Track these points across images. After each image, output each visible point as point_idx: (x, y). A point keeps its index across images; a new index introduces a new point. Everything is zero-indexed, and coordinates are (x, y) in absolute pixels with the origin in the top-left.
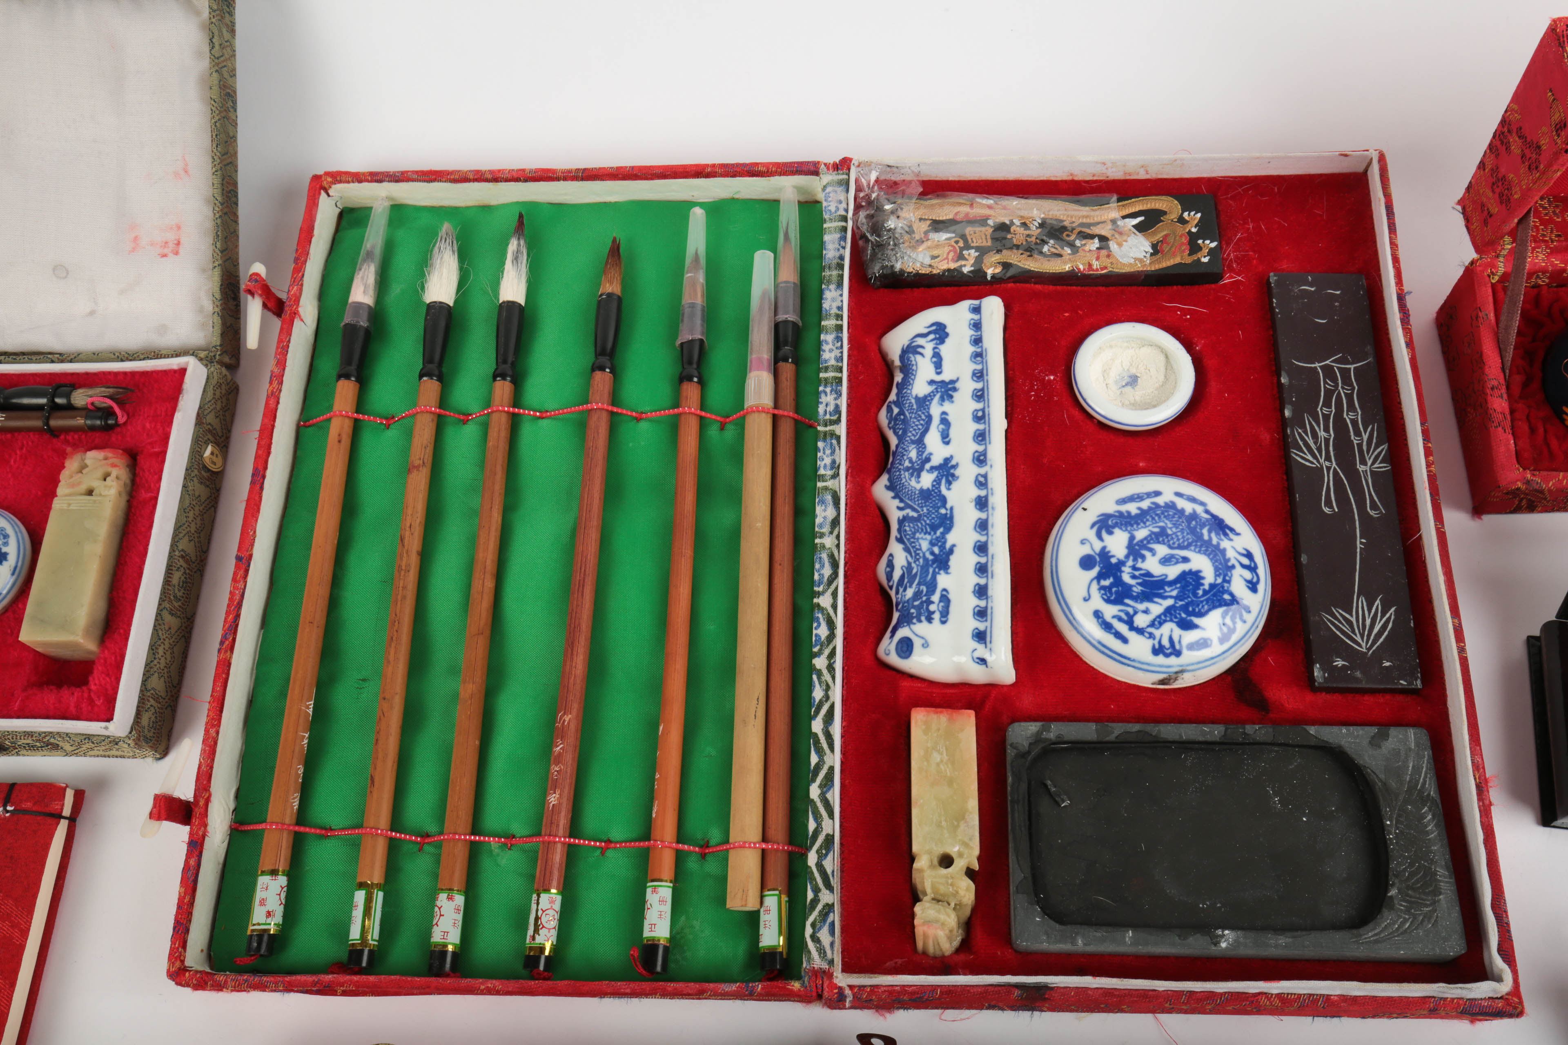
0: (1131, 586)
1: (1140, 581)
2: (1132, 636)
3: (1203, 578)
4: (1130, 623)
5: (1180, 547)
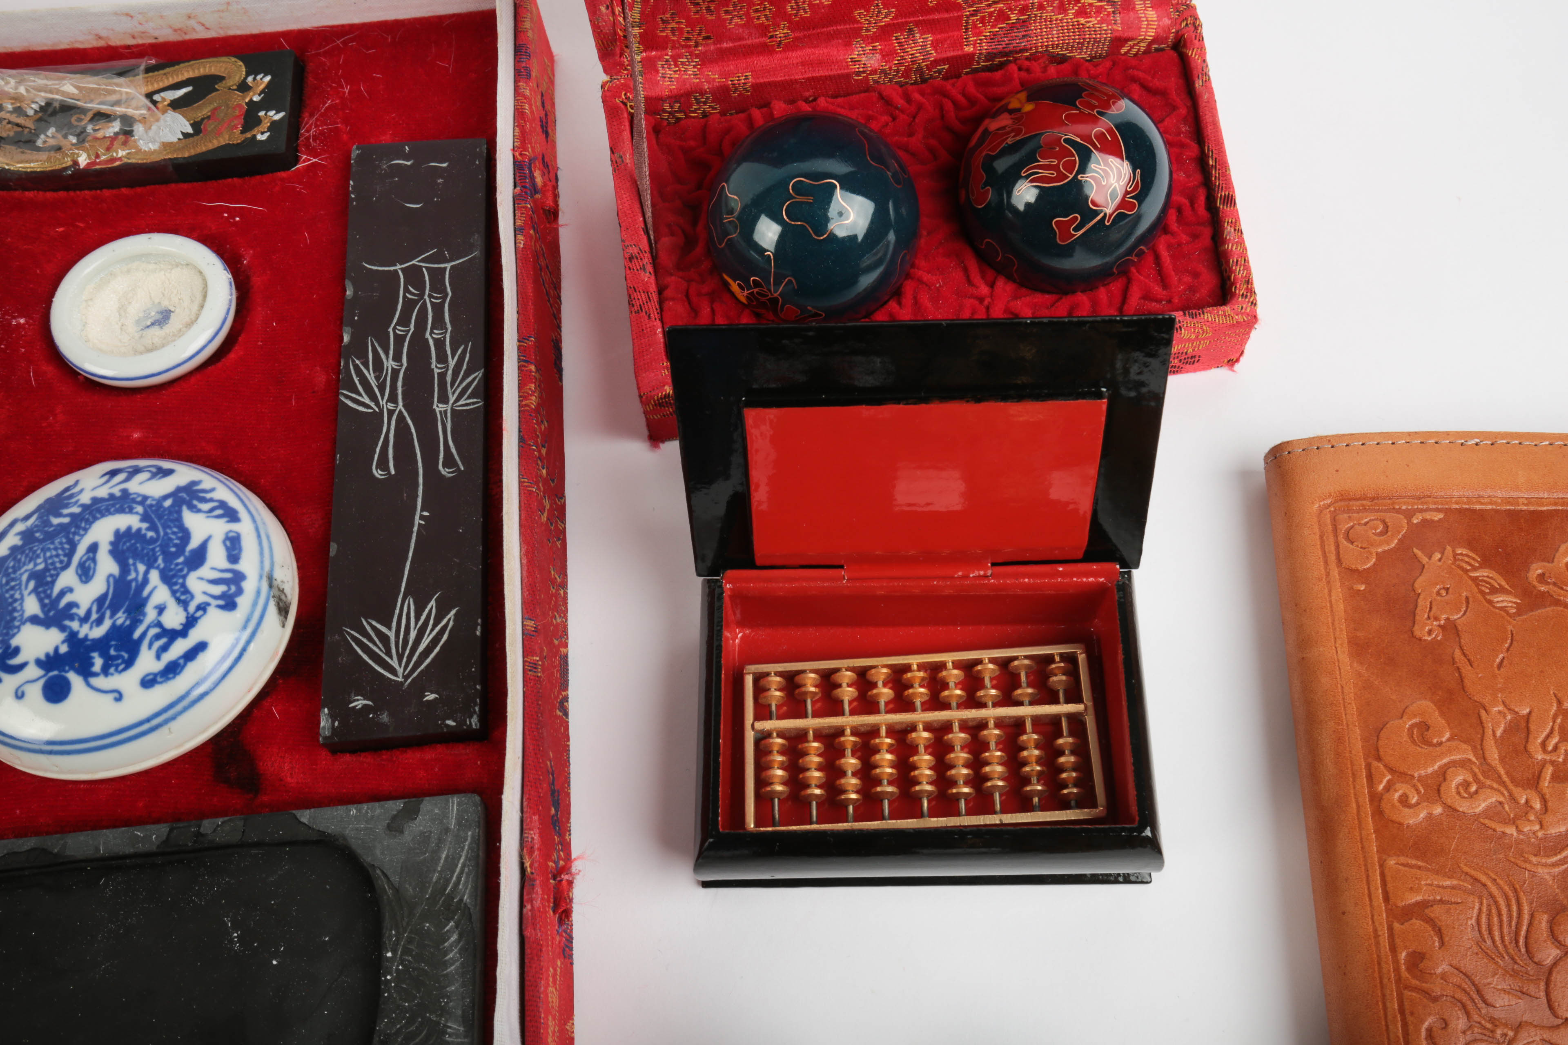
0: (113, 626)
1: (108, 613)
2: (195, 636)
3: (129, 528)
4: (173, 635)
5: (70, 554)
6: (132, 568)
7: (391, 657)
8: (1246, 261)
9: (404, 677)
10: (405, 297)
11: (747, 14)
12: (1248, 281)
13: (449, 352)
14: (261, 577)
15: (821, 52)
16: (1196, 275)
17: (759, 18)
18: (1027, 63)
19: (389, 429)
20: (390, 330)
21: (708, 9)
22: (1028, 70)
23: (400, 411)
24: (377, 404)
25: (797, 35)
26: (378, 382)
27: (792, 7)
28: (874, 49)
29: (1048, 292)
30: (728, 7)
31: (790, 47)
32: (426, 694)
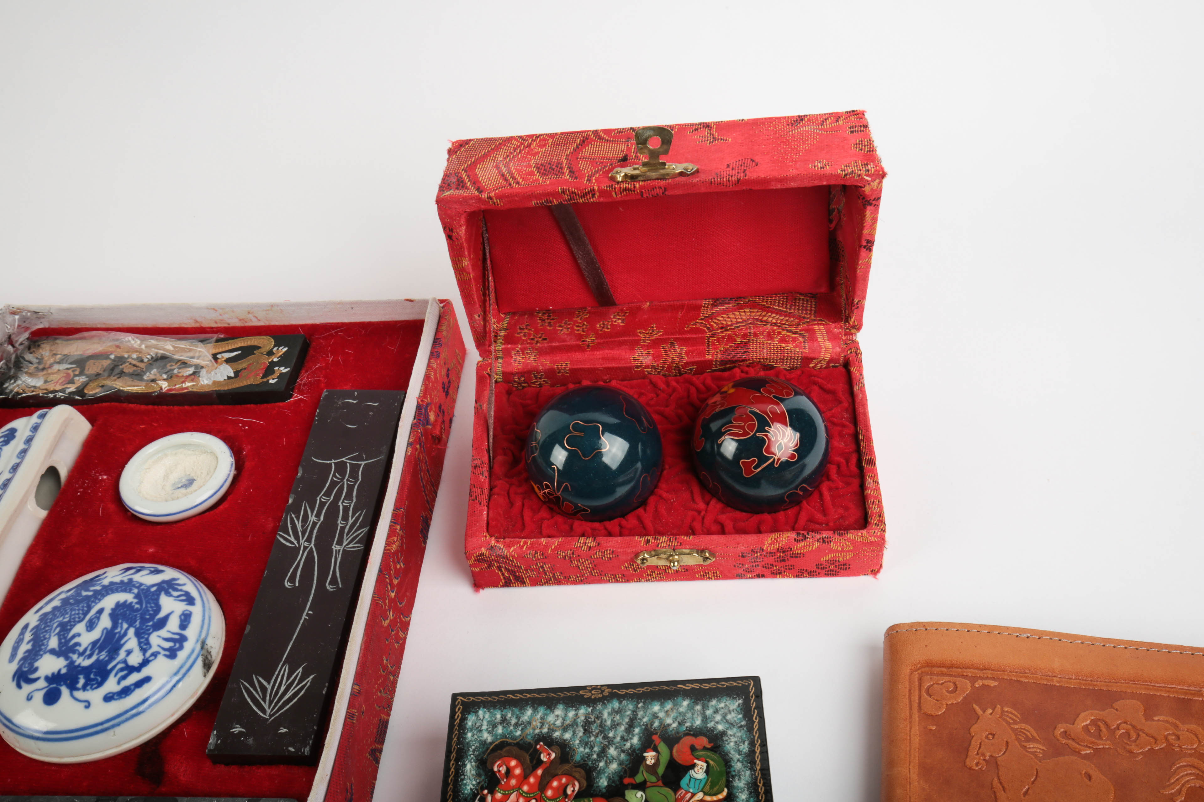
0: (97, 660)
1: (97, 651)
2: (146, 672)
3: (126, 601)
4: (131, 669)
5: (85, 614)
6: (120, 625)
7: (265, 702)
8: (880, 502)
9: (270, 715)
10: (332, 479)
11: (572, 328)
12: (881, 515)
13: (350, 515)
14: (197, 641)
15: (615, 352)
16: (846, 509)
17: (578, 330)
18: (747, 369)
19: (302, 558)
20: (318, 498)
21: (549, 324)
22: (747, 373)
23: (311, 548)
24: (298, 542)
25: (599, 341)
26: (303, 529)
27: (600, 325)
28: (649, 353)
29: (745, 511)
30: (561, 323)
31: (596, 347)
32: (281, 728)
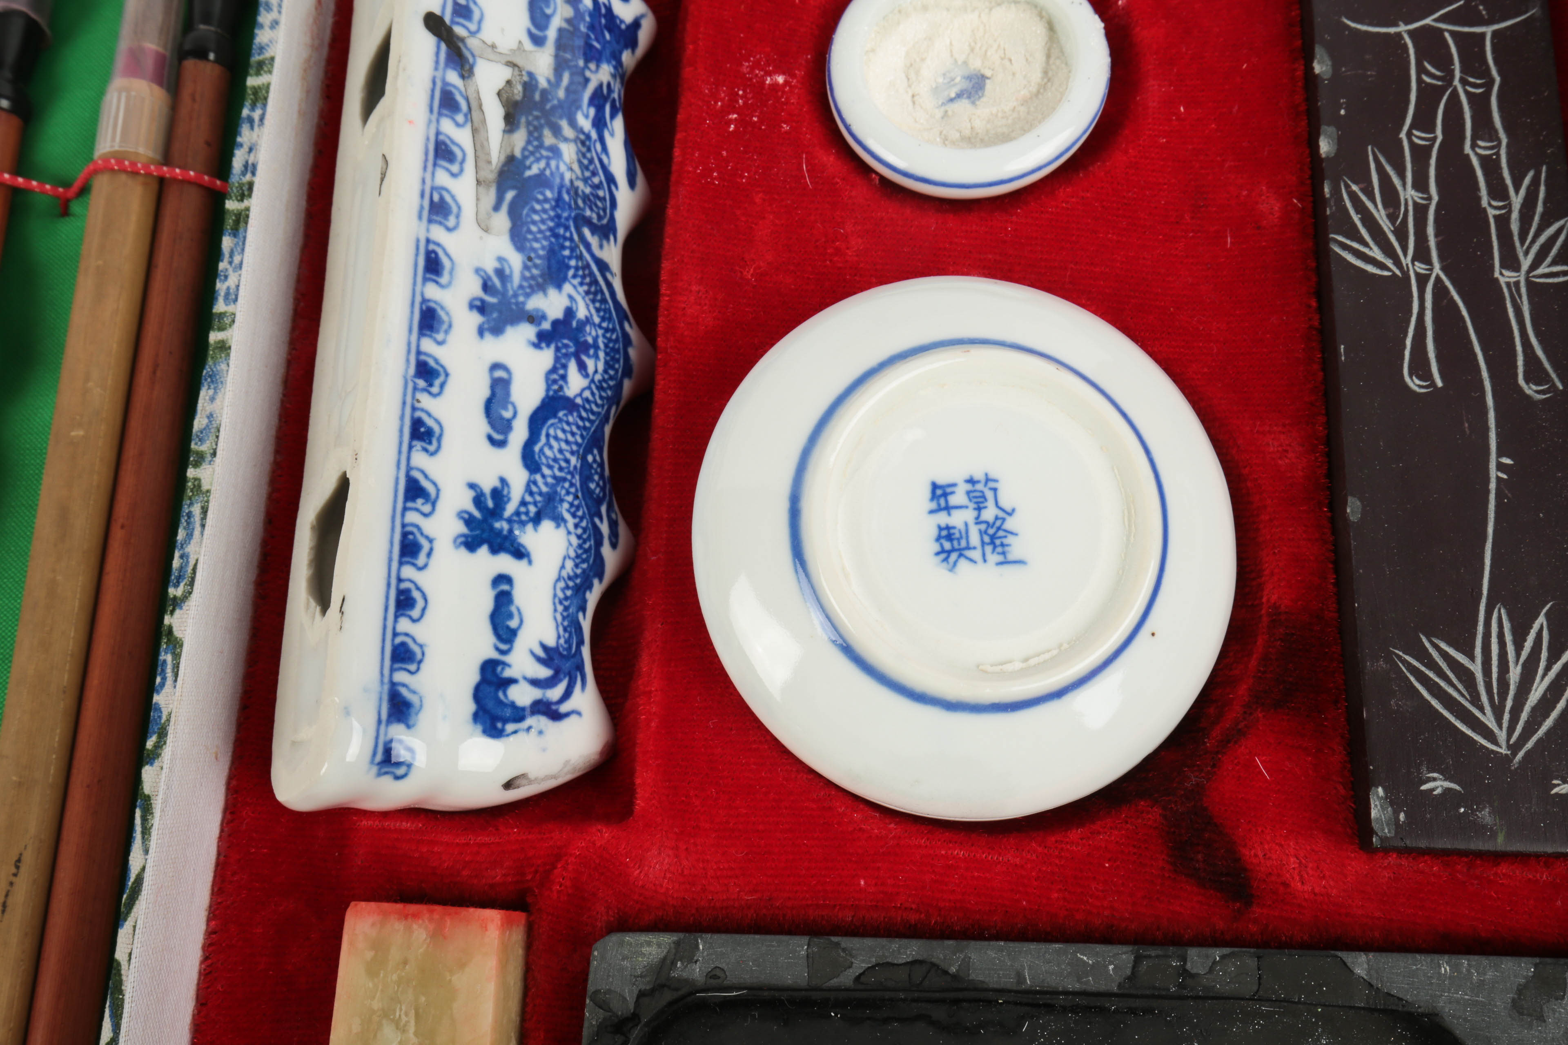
7: (1481, 709)
9: (1509, 747)
10: (1420, 81)
13: (1508, 181)
19: (1423, 307)
20: (1403, 135)
23: (1438, 278)
24: (1398, 263)
26: (1393, 224)
32: (1555, 782)
